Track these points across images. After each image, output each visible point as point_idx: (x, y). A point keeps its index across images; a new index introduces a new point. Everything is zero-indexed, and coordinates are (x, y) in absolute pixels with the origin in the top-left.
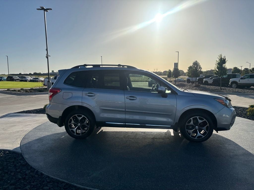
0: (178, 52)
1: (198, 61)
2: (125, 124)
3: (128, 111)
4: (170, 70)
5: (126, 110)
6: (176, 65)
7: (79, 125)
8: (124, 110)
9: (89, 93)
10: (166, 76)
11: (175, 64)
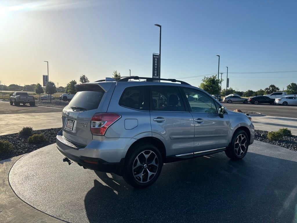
0: (48, 62)
1: (86, 76)
2: (194, 153)
3: (196, 138)
4: (39, 84)
5: (195, 136)
6: (46, 78)
7: (146, 166)
8: (193, 136)
9: (158, 118)
10: (35, 93)
11: (44, 76)
